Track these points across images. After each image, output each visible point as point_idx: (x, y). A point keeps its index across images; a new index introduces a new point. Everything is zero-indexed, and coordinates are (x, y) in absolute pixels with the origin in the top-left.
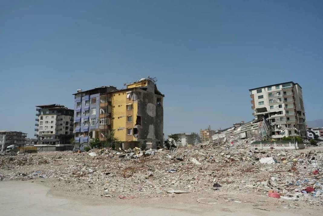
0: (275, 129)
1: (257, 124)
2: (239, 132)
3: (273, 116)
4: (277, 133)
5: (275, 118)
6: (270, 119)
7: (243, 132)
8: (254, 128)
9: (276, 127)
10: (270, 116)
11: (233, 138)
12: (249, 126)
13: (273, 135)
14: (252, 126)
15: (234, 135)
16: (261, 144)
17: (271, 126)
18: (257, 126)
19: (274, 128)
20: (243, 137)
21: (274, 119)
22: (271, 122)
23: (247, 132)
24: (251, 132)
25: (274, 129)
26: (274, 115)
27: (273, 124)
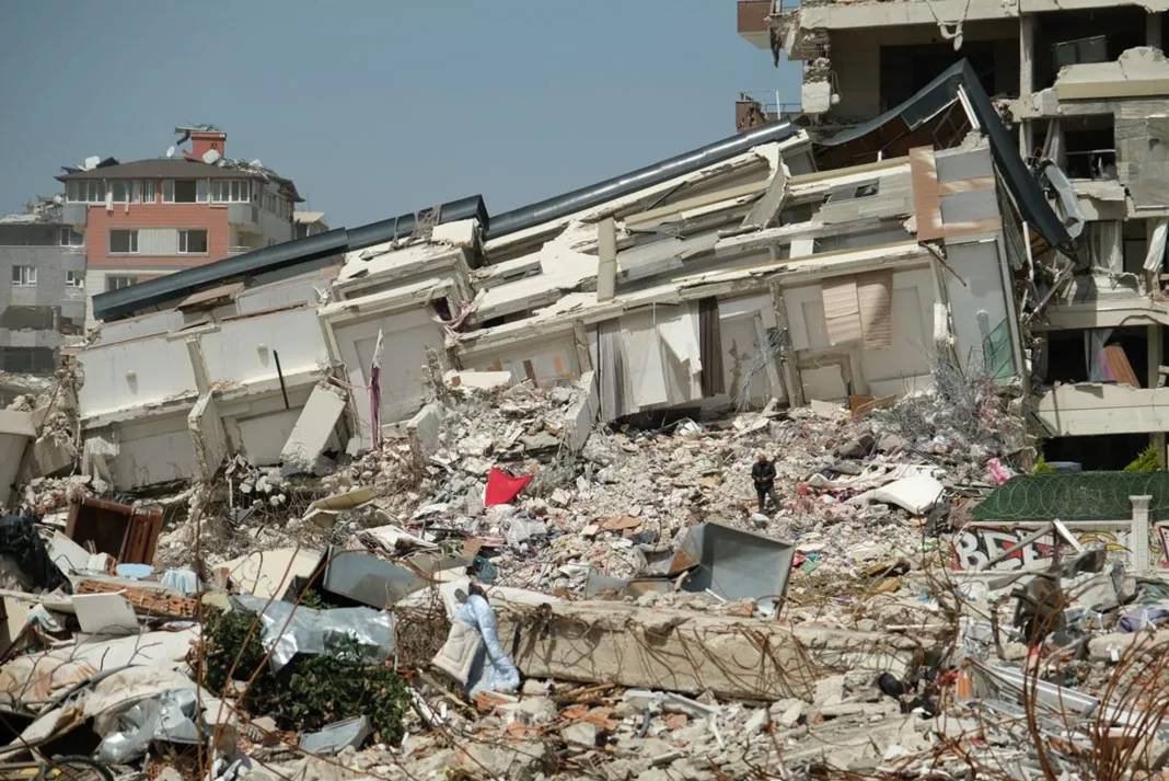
0: (1102, 283)
1: (861, 191)
2: (588, 301)
3: (1082, 79)
4: (1118, 353)
5: (1124, 113)
7: (668, 310)
8: (822, 244)
9: (1115, 258)
10: (1044, 79)
11: (491, 397)
13: (1067, 393)
14: (797, 210)
17: (1051, 235)
19: (1084, 273)
20: (650, 391)
21: (1110, 118)
22: (1056, 175)
23: (726, 313)
24: (782, 309)
25: (1088, 294)
26: (1112, 55)
27: (1079, 199)
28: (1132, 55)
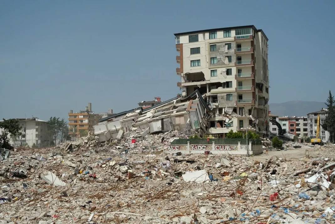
0: (216, 115)
1: (184, 105)
2: (149, 119)
3: (214, 91)
4: (218, 124)
5: (218, 95)
6: (209, 97)
7: (157, 120)
8: (177, 112)
9: (218, 112)
10: (210, 91)
11: (135, 131)
12: (169, 109)
13: (212, 128)
14: (175, 107)
15: (139, 126)
16: (188, 144)
17: (209, 111)
18: (185, 109)
19: (214, 114)
20: (156, 130)
21: (217, 96)
22: (210, 102)
23: (164, 120)
24: (171, 120)
25: (215, 116)
26: (217, 88)
27: (213, 105)
28: (219, 88)
